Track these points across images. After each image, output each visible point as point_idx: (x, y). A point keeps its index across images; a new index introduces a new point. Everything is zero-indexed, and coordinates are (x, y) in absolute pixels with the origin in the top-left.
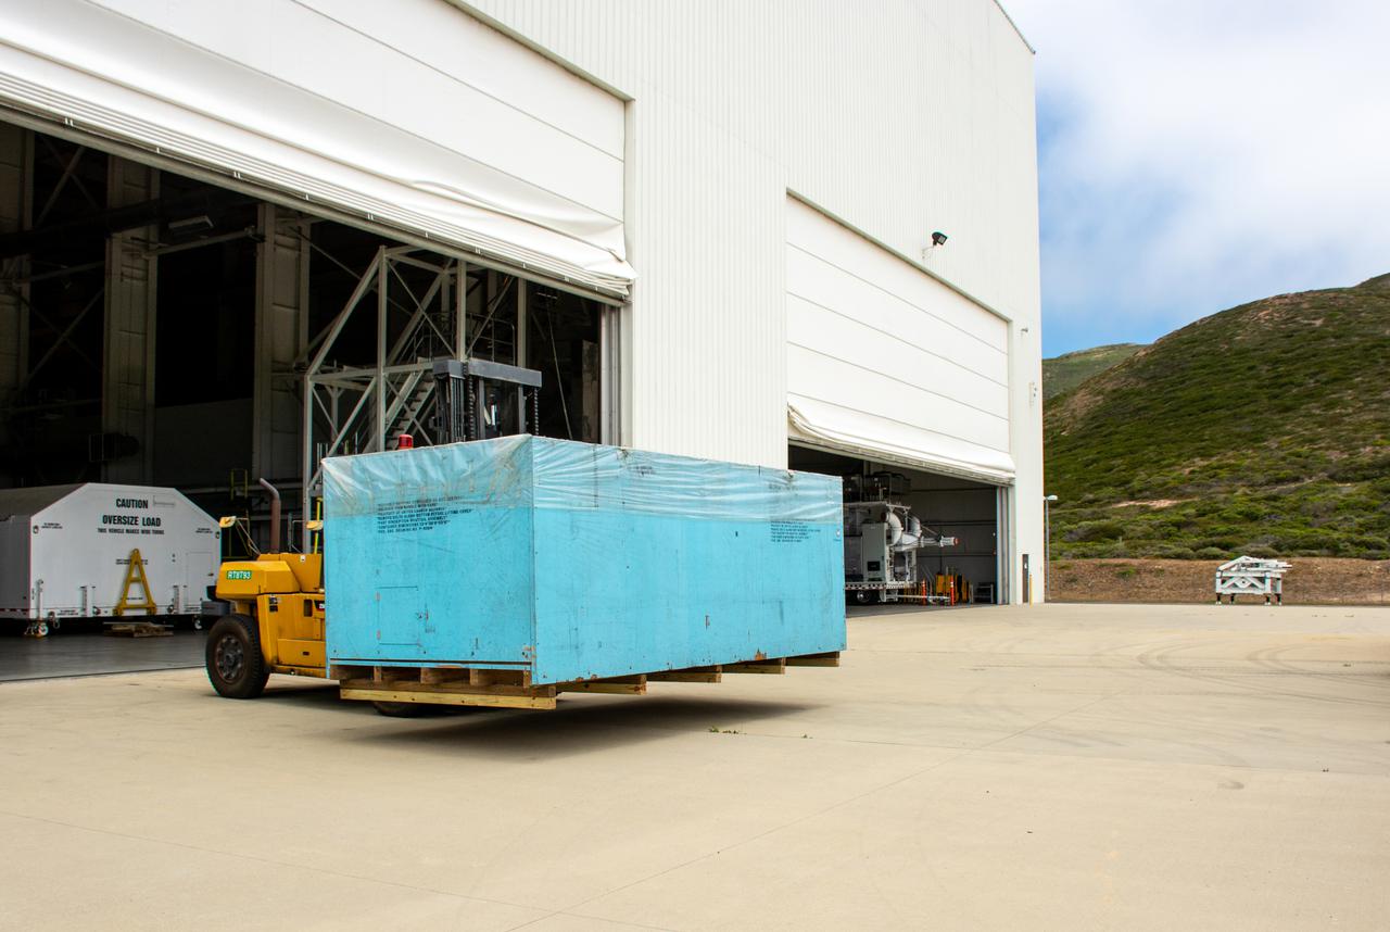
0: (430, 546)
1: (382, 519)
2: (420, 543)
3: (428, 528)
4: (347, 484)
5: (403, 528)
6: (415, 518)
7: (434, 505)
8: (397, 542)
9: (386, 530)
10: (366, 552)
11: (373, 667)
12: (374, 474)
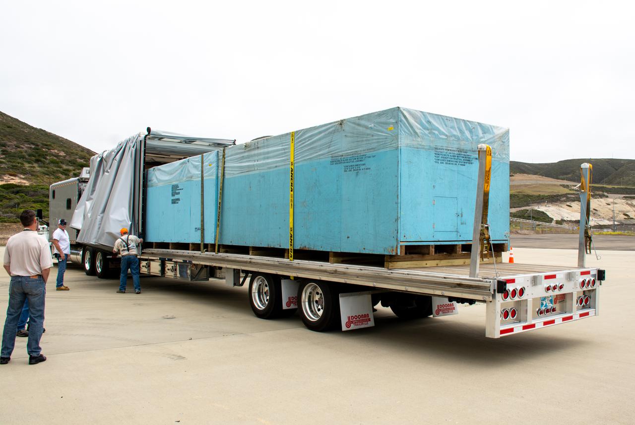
0: (464, 175)
1: (437, 154)
2: (458, 173)
3: (463, 165)
4: (418, 128)
5: (449, 162)
6: (456, 158)
7: (466, 152)
8: (446, 170)
9: (440, 162)
10: (427, 173)
11: (429, 245)
12: (435, 126)
